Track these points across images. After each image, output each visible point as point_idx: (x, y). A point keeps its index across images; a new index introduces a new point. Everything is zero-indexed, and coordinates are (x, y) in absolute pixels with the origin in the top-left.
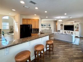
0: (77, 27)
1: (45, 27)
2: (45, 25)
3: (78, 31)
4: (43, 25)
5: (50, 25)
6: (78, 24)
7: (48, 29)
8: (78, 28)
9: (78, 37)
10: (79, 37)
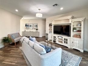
0: (78, 29)
1: (31, 28)
2: (30, 26)
3: (80, 38)
4: (28, 26)
5: (37, 26)
6: (80, 23)
7: (35, 31)
8: (80, 31)
9: (79, 51)
10: (82, 51)
